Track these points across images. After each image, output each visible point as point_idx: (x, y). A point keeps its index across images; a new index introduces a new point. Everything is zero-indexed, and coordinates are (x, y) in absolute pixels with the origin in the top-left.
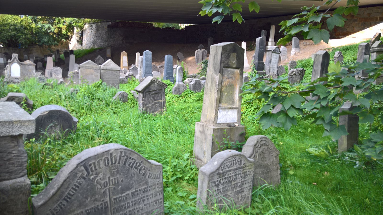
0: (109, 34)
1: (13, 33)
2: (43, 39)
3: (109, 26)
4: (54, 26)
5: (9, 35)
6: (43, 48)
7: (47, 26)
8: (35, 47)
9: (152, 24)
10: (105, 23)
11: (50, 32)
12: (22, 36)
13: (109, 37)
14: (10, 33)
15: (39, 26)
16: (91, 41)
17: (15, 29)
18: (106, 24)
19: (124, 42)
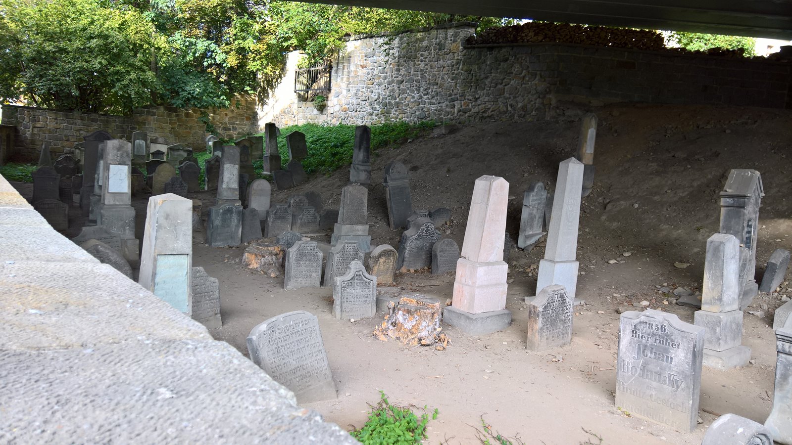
0: (469, 71)
1: (97, 63)
2: (188, 88)
3: (469, 42)
4: (223, 46)
5: (82, 70)
6: (177, 116)
7: (202, 45)
8: (154, 114)
9: (660, 39)
10: (451, 32)
11: (210, 66)
12: (128, 72)
13: (473, 82)
14: (87, 62)
15: (178, 45)
16: (374, 96)
17: (105, 49)
18: (456, 35)
19: (554, 102)
